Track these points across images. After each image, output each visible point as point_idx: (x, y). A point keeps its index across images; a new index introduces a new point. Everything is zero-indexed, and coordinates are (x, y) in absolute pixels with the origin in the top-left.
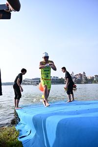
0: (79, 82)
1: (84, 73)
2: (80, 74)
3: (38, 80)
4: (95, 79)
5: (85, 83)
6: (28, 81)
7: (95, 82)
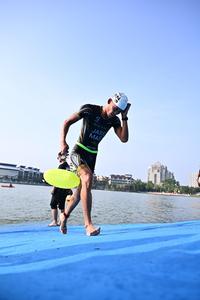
4: (110, 182)
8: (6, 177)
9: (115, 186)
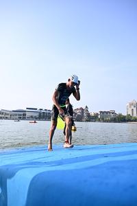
0: (80, 119)
1: (87, 107)
2: (82, 109)
3: (22, 113)
4: (99, 116)
5: (87, 121)
6: (6, 114)
7: (99, 121)
8: (32, 117)
9: (103, 119)
